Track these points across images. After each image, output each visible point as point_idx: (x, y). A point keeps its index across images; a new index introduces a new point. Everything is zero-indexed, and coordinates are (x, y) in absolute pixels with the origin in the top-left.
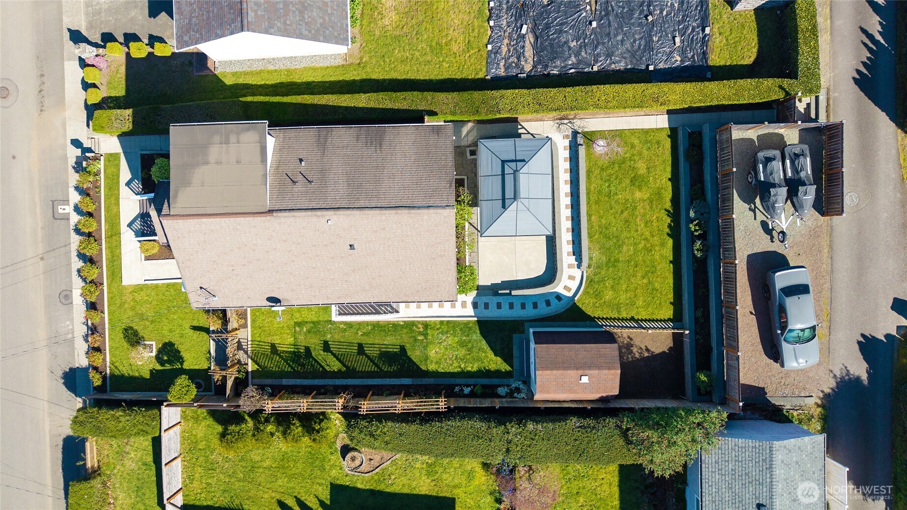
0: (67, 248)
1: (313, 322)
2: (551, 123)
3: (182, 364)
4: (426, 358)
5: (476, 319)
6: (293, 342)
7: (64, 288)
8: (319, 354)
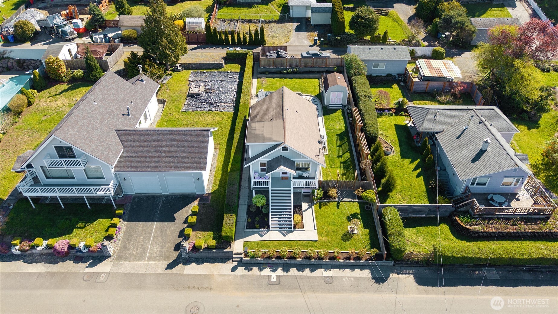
0: (298, 277)
1: (329, 161)
2: (252, 100)
3: (358, 214)
4: (340, 130)
5: (323, 116)
6: (339, 169)
7: (323, 281)
8: (343, 159)
